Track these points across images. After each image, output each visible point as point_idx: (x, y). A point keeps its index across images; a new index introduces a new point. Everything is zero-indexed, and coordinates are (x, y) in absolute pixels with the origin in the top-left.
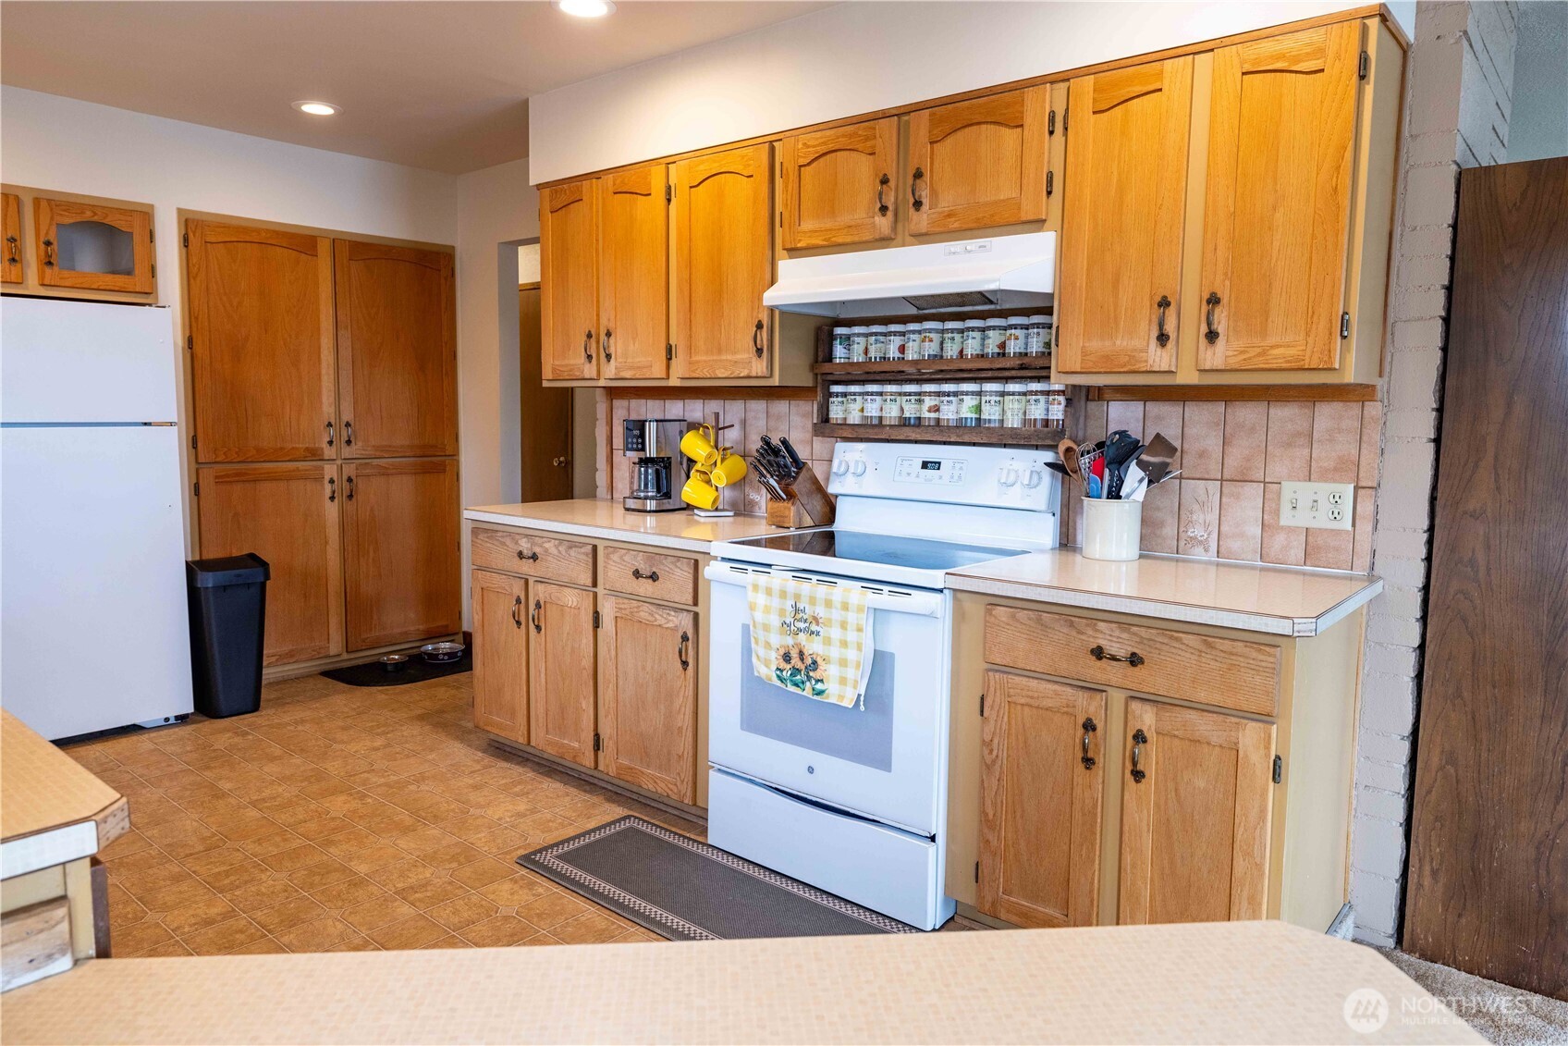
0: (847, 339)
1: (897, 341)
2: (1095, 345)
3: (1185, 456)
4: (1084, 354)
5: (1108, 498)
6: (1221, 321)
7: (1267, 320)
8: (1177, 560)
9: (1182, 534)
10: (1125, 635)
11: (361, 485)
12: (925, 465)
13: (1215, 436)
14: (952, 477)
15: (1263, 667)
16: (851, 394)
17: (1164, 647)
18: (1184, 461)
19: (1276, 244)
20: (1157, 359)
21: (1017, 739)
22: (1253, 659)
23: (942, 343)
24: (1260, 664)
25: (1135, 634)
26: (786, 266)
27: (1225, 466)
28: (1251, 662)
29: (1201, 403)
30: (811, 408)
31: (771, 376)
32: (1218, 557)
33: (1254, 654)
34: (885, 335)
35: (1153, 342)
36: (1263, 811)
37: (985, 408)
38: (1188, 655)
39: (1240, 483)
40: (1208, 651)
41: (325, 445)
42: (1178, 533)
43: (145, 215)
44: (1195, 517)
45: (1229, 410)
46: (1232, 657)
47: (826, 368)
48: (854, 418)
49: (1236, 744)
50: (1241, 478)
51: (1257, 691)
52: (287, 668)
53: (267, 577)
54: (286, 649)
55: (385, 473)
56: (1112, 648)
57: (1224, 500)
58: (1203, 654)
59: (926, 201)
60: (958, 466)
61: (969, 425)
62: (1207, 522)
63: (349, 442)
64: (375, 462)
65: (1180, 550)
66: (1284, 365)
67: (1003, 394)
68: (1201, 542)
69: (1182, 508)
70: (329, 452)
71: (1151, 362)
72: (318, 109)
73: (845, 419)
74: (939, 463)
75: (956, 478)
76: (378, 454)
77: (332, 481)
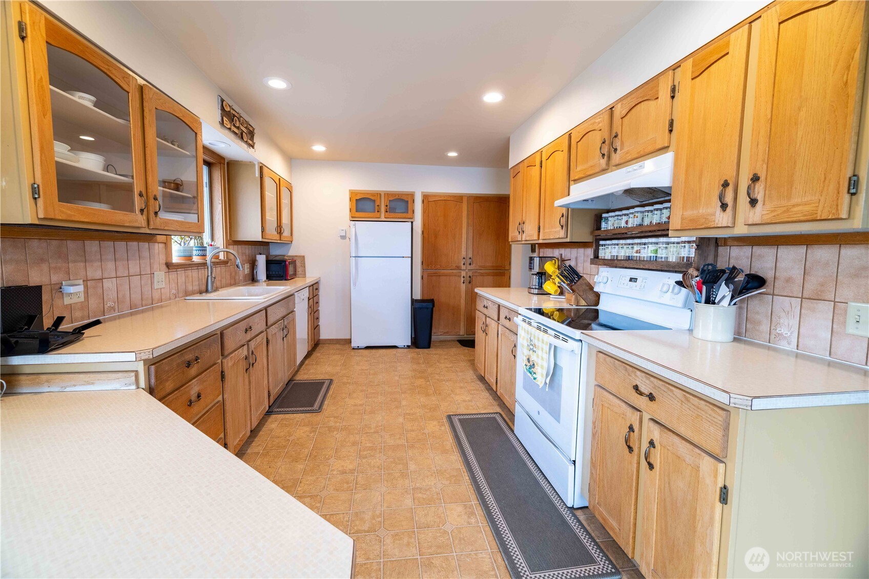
0: (607, 219)
1: (625, 218)
2: (689, 213)
3: (776, 281)
4: (683, 219)
5: (706, 303)
6: (759, 191)
7: (791, 188)
8: (769, 348)
9: (773, 331)
10: (647, 382)
11: (474, 278)
12: (631, 280)
13: (798, 269)
14: (641, 286)
15: (715, 422)
16: (607, 245)
17: (665, 394)
18: (776, 284)
19: (800, 134)
20: (721, 220)
21: (605, 425)
22: (710, 415)
23: (643, 218)
24: (713, 419)
25: (652, 382)
26: (573, 188)
27: (805, 288)
28: (709, 416)
29: (789, 247)
30: (590, 252)
31: (567, 237)
32: (797, 349)
33: (710, 412)
34: (620, 216)
35: (719, 209)
36: (712, 518)
37: (659, 251)
38: (676, 402)
39: (815, 301)
40: (686, 402)
41: (462, 265)
42: (770, 329)
43: (412, 195)
44: (782, 321)
45: (809, 251)
46: (699, 410)
47: (597, 233)
48: (608, 257)
49: (699, 467)
50: (816, 298)
51: (711, 437)
52: (446, 337)
53: (433, 306)
54: (446, 331)
55: (482, 275)
56: (643, 388)
57: (803, 311)
58: (684, 404)
59: (619, 148)
60: (644, 280)
61: (652, 260)
62: (790, 324)
63: (470, 264)
64: (479, 271)
65: (771, 341)
66: (802, 218)
67: (668, 243)
68: (785, 338)
69: (773, 314)
70: (463, 267)
71: (717, 221)
72: (453, 154)
73: (604, 257)
74: (637, 279)
75: (642, 287)
76: (480, 268)
77: (464, 277)
